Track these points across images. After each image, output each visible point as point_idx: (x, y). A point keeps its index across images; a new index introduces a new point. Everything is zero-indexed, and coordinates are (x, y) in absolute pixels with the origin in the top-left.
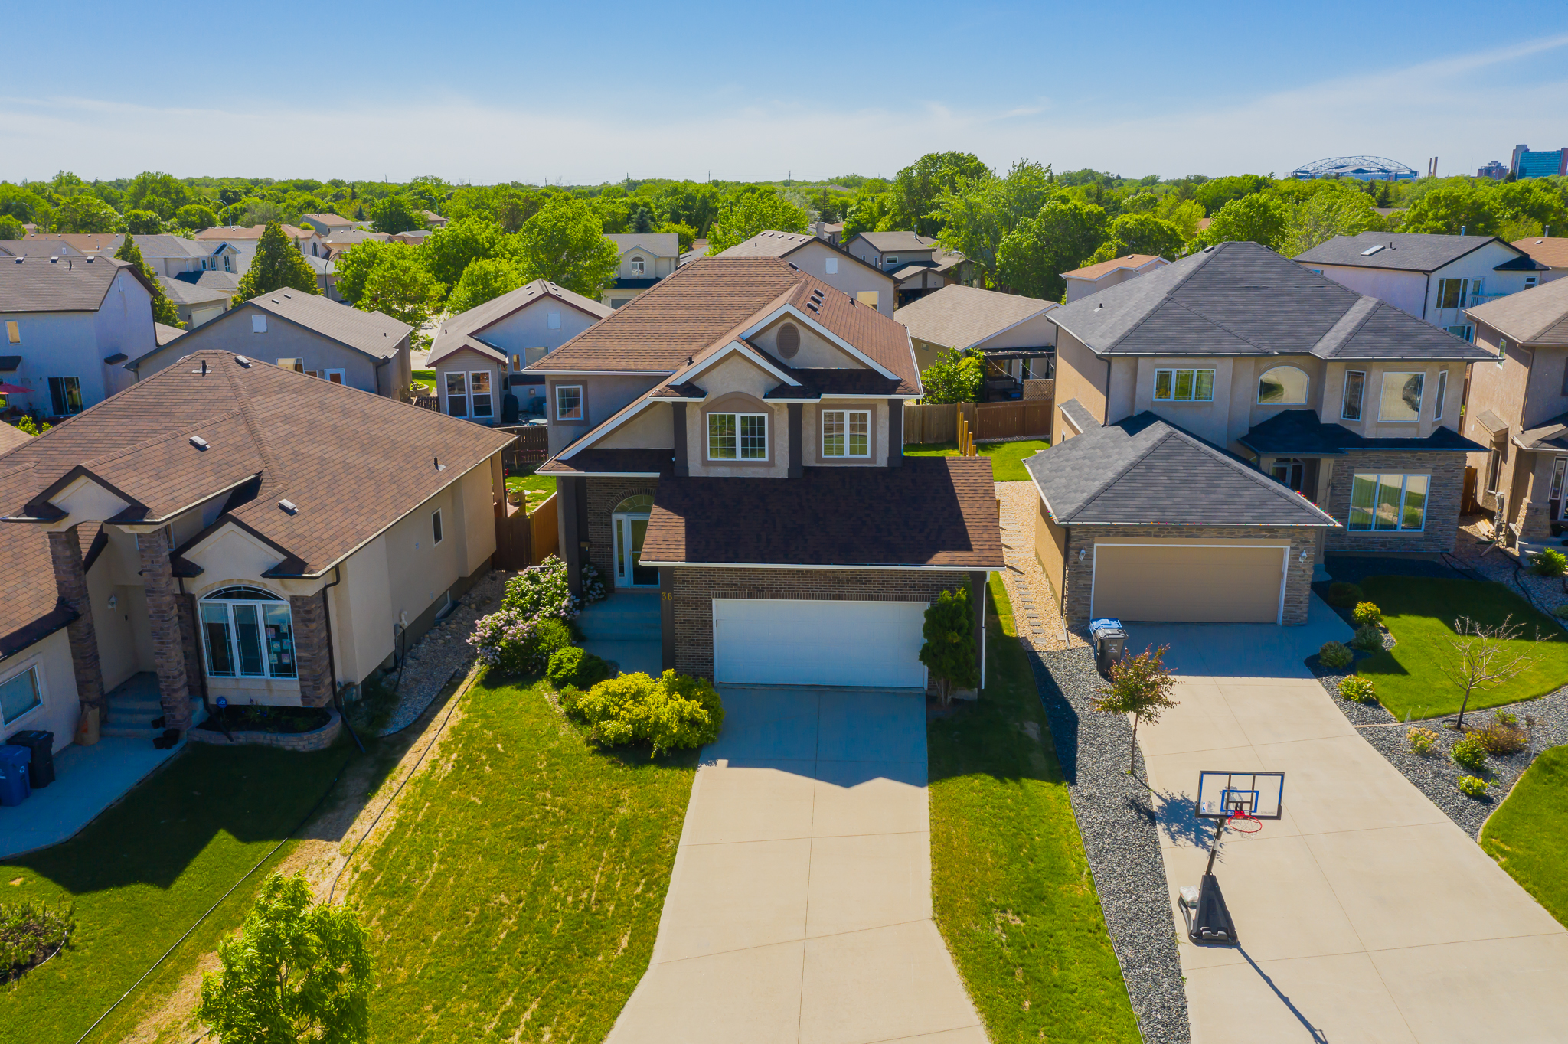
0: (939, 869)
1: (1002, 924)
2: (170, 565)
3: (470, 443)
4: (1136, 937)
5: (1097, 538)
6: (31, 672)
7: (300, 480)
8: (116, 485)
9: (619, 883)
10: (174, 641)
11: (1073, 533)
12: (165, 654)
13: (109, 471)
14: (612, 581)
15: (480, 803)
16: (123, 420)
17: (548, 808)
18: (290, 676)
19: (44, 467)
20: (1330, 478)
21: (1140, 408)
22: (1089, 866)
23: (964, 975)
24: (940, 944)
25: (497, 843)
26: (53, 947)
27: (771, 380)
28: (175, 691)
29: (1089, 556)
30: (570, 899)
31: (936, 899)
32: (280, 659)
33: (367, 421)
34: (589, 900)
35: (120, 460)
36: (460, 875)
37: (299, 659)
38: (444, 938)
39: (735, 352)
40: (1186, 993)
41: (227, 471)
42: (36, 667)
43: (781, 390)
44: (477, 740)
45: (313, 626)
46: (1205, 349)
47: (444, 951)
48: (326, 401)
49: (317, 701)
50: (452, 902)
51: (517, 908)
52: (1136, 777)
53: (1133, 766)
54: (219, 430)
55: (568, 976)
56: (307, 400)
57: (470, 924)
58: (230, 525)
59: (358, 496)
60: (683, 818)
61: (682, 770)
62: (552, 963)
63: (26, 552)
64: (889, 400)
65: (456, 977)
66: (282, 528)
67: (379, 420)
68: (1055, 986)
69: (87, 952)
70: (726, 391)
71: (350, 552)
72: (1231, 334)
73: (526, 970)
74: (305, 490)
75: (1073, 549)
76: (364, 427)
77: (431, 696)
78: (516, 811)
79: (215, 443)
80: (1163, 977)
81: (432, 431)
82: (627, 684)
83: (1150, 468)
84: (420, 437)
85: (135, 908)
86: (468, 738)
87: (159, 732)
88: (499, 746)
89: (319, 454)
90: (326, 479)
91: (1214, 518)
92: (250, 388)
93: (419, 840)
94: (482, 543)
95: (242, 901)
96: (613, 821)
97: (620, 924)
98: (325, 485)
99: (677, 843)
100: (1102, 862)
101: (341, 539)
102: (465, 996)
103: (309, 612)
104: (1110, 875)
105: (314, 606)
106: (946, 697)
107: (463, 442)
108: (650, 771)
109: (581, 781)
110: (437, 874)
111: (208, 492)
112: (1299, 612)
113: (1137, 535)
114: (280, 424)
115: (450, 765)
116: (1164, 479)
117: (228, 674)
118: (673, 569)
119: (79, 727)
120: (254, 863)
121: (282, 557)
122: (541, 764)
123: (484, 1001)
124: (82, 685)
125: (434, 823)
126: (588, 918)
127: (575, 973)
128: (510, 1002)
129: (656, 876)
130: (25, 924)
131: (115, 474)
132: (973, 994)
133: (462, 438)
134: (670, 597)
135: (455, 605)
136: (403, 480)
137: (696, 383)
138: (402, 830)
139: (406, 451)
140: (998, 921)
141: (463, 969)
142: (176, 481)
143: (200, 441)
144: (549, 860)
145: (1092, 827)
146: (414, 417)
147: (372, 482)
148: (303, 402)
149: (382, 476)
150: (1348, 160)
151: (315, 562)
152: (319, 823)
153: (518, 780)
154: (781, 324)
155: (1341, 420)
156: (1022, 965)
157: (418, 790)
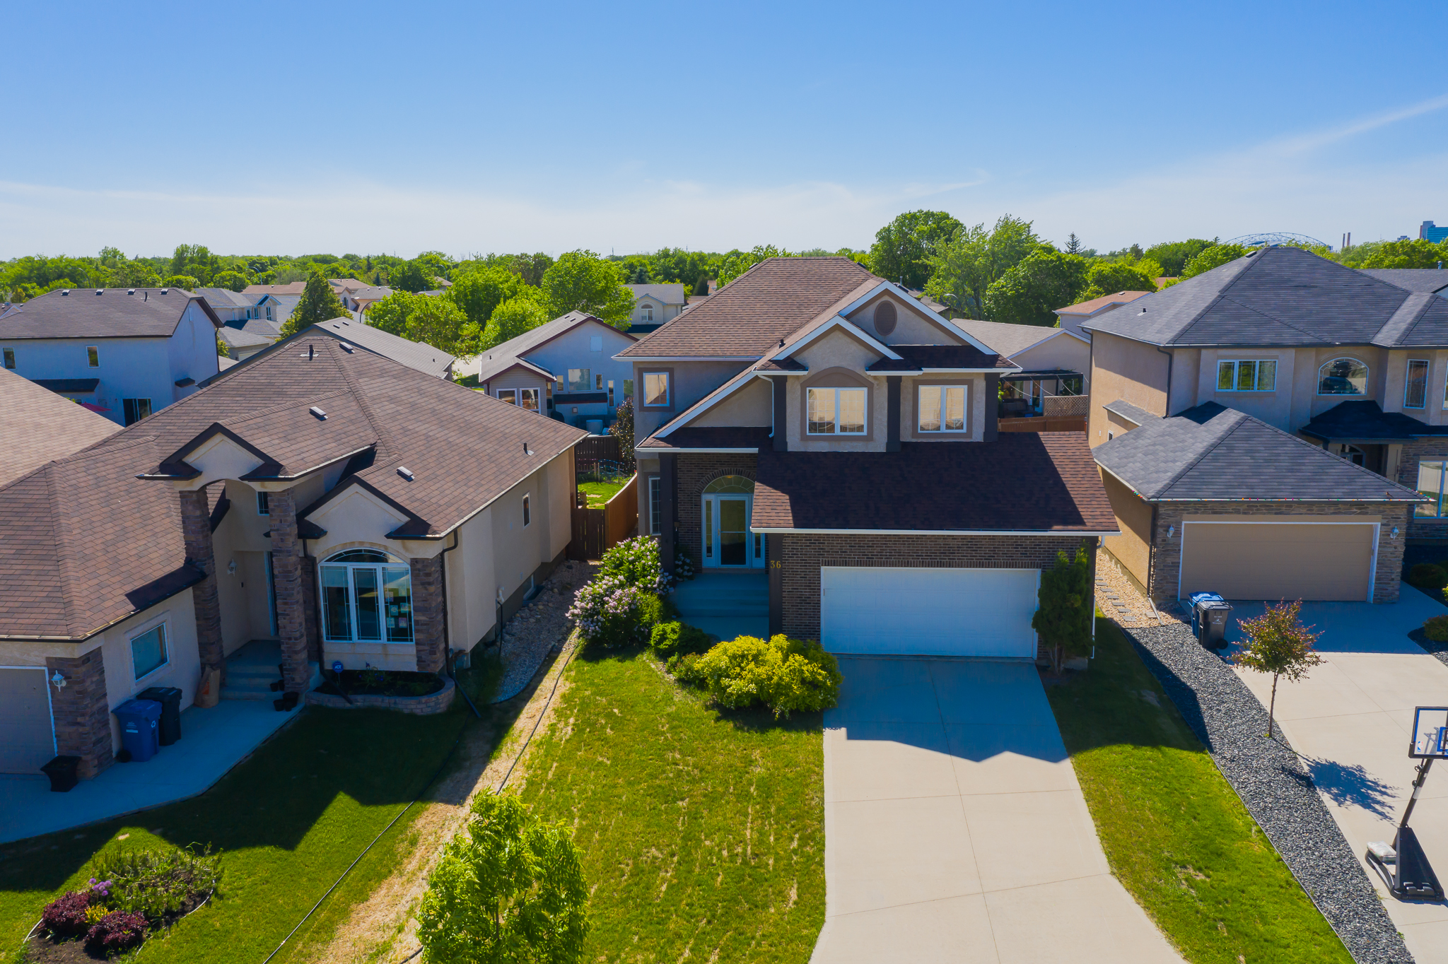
0: (1102, 825)
1: (1186, 880)
2: (296, 526)
3: (550, 435)
4: (1333, 893)
5: (1185, 515)
6: (160, 630)
7: (413, 452)
8: (251, 443)
9: (772, 839)
10: (297, 602)
11: (1161, 510)
12: (288, 615)
13: (243, 430)
14: (700, 561)
15: (609, 763)
16: (237, 399)
17: (681, 768)
18: (407, 640)
19: (163, 441)
20: (1399, 464)
21: (1202, 399)
22: (1257, 824)
23: (1165, 929)
24: (1128, 899)
25: (636, 800)
26: (202, 895)
27: (871, 355)
28: (296, 652)
29: (1177, 533)
30: (725, 853)
31: (1109, 854)
32: (397, 624)
33: (460, 408)
34: (745, 853)
35: (251, 422)
36: (604, 829)
37: (417, 622)
38: (601, 890)
39: (837, 327)
40: (1409, 949)
41: (346, 440)
42: (164, 624)
43: (883, 363)
44: (592, 705)
45: (432, 589)
46: (1267, 339)
47: (605, 903)
48: (422, 388)
49: (433, 665)
50: (602, 856)
51: (672, 863)
52: (1275, 740)
53: (1270, 731)
54: (334, 404)
55: (743, 928)
56: (406, 385)
57: (626, 877)
58: (355, 487)
59: (464, 470)
60: (822, 776)
61: (808, 733)
62: (722, 915)
63: (153, 515)
64: (986, 374)
65: (624, 928)
66: (403, 492)
67: (470, 408)
68: (1266, 940)
69: (238, 901)
70: (826, 366)
71: (466, 518)
72: (1290, 327)
73: (698, 921)
74: (418, 461)
75: (1162, 526)
76: (458, 413)
77: (534, 668)
78: (648, 771)
79: (332, 415)
80: (1378, 933)
81: (516, 421)
82: (745, 646)
83: (1231, 449)
84: (508, 426)
85: (279, 859)
86: (581, 704)
87: (279, 695)
88: (616, 711)
89: (425, 432)
90: (434, 453)
91: (1304, 494)
92: (356, 370)
93: (554, 797)
94: (560, 534)
95: (385, 854)
96: (751, 780)
97: (784, 877)
98: (434, 459)
99: (822, 799)
100: (1269, 820)
101: (456, 506)
102: (638, 947)
103: (428, 575)
104: (1283, 833)
105: (433, 569)
106: (1059, 665)
107: (545, 433)
108: (776, 734)
109: (708, 742)
110: (581, 829)
111: (331, 456)
112: (1390, 589)
113: (1226, 513)
114: (387, 403)
115: (569, 728)
116: (1247, 459)
117: (345, 639)
118: (782, 536)
119: (200, 689)
120: (391, 818)
121: (405, 519)
122: (663, 727)
123: (660, 952)
124: (204, 647)
125: (566, 781)
126: (748, 871)
127: (750, 924)
128: (687, 953)
129: (809, 831)
130: (174, 871)
131: (249, 433)
132: (1180, 948)
133: (542, 430)
134: (778, 565)
135: (539, 589)
136: (500, 460)
137: (798, 359)
138: (534, 788)
139: (497, 436)
140: (1181, 876)
141: (630, 921)
142: (303, 444)
143: (320, 412)
144: (694, 816)
145: (1246, 787)
146: (499, 408)
147: (474, 459)
148: (403, 386)
149: (481, 455)
150: (1266, 237)
151: (437, 524)
152: (448, 781)
153: (642, 741)
154: (878, 302)
155: (1403, 409)
156: (1222, 920)
157: (542, 752)
